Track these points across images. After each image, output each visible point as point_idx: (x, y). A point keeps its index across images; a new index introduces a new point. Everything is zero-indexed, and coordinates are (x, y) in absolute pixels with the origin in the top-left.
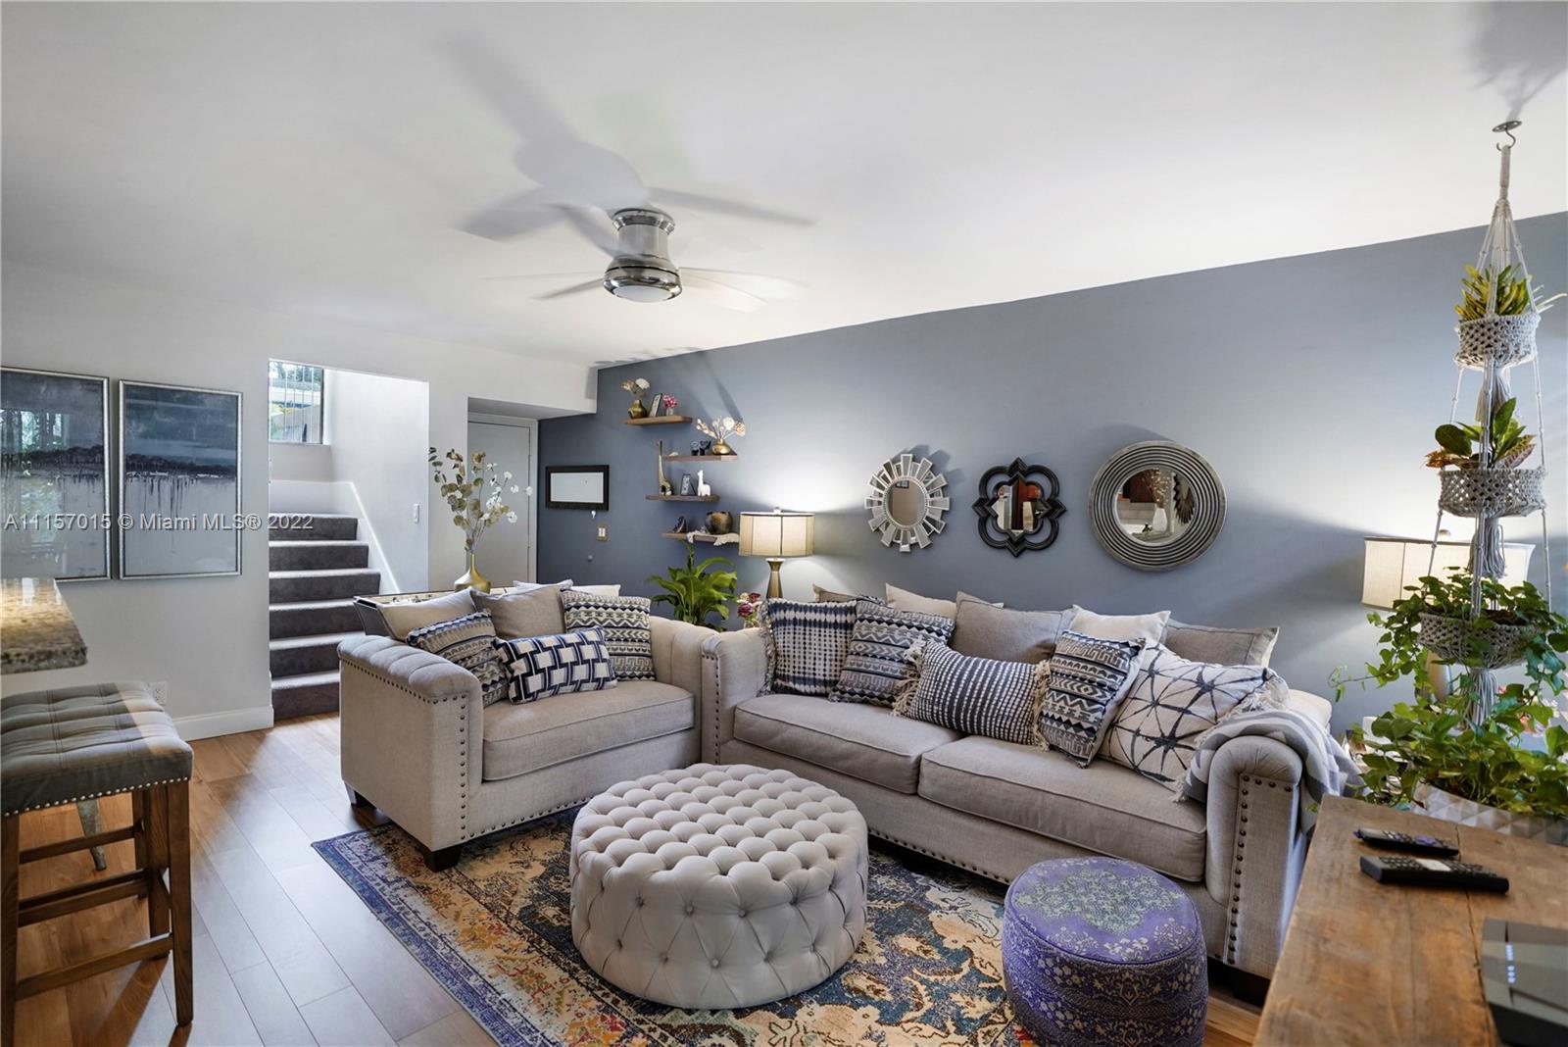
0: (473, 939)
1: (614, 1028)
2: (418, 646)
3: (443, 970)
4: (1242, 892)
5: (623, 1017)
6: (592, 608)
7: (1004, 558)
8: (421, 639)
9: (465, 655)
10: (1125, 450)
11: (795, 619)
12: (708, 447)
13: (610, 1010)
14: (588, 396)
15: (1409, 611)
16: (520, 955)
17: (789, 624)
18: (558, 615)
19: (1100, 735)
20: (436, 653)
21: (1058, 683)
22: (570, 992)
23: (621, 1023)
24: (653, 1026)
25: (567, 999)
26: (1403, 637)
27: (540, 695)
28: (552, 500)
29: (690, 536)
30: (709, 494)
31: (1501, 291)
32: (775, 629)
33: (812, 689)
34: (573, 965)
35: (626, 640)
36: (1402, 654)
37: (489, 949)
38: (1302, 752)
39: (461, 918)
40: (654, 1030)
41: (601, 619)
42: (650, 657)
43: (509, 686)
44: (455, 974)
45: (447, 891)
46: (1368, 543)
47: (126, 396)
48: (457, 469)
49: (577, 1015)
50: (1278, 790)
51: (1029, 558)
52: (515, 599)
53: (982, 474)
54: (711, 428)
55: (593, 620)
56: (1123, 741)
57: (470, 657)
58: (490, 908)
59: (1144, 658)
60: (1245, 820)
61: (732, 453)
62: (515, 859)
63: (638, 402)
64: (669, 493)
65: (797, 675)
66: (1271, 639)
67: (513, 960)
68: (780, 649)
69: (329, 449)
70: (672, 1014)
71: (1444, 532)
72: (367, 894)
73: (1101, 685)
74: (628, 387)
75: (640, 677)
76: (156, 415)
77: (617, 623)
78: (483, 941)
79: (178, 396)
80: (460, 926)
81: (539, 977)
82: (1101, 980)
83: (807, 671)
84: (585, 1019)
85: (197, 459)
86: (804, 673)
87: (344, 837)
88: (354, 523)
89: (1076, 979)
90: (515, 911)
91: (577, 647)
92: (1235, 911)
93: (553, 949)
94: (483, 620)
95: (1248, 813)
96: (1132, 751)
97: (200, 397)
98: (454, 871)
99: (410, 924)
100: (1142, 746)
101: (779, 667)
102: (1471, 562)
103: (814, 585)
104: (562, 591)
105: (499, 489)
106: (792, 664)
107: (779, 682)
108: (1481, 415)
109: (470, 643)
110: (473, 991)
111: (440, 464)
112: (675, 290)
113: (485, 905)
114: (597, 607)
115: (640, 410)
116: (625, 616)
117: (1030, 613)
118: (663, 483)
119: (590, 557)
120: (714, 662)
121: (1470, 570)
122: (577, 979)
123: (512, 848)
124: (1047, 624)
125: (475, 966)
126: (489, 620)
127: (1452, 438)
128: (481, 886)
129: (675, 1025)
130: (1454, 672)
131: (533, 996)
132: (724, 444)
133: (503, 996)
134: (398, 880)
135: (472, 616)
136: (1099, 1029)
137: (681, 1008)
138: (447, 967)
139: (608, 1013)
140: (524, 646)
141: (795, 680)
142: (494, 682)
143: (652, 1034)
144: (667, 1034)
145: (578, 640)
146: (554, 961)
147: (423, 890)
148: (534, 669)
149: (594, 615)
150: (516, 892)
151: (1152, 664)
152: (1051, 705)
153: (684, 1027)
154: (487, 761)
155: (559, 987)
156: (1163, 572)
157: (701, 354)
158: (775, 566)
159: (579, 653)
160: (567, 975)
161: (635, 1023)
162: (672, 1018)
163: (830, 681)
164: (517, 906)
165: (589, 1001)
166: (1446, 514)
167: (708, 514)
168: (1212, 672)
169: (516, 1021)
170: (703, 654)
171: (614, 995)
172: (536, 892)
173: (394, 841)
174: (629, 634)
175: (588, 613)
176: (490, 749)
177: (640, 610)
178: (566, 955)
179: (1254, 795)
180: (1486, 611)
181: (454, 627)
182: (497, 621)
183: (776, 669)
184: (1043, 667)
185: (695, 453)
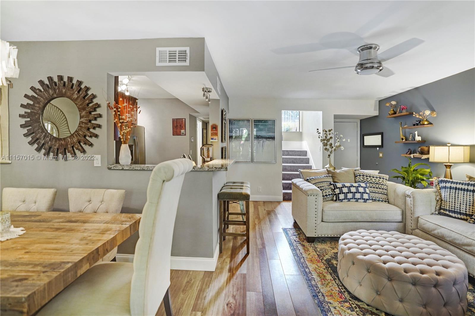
0: (311, 261)
1: (341, 298)
2: (309, 182)
3: (301, 265)
5: (345, 296)
6: (365, 177)
8: (309, 180)
9: (322, 186)
11: (451, 187)
12: (420, 122)
13: (342, 293)
14: (375, 110)
16: (322, 269)
17: (448, 189)
18: (354, 178)
20: (313, 184)
22: (332, 283)
23: (343, 297)
24: (354, 303)
25: (330, 284)
27: (343, 200)
28: (365, 145)
29: (412, 156)
30: (421, 140)
32: (441, 190)
33: (459, 216)
34: (336, 277)
35: (377, 188)
37: (314, 265)
39: (310, 255)
40: (354, 304)
41: (368, 180)
42: (387, 195)
43: (334, 196)
44: (303, 267)
45: (309, 248)
47: (254, 122)
48: (325, 134)
49: (331, 290)
52: (340, 172)
54: (420, 115)
55: (365, 180)
57: (323, 187)
58: (318, 255)
61: (430, 123)
62: (331, 246)
63: (392, 109)
64: (404, 140)
65: (450, 209)
67: (319, 270)
68: (443, 198)
69: (301, 132)
70: (362, 303)
72: (290, 242)
74: (388, 105)
75: (382, 201)
76: (259, 126)
77: (374, 182)
78: (313, 262)
79: (263, 121)
80: (309, 257)
81: (324, 276)
83: (456, 208)
84: (333, 292)
85: (267, 136)
86: (455, 209)
87: (289, 229)
88: (306, 152)
90: (325, 258)
91: (357, 188)
93: (332, 271)
94: (329, 177)
97: (268, 121)
98: (313, 244)
99: (297, 252)
101: (442, 205)
103: (466, 175)
104: (355, 170)
105: (338, 140)
106: (448, 205)
107: (442, 211)
109: (324, 183)
110: (306, 272)
111: (320, 133)
112: (381, 68)
113: (317, 254)
114: (367, 176)
115: (393, 112)
116: (377, 180)
118: (402, 137)
119: (377, 163)
120: (410, 199)
122: (335, 281)
123: (331, 243)
125: (309, 267)
126: (331, 177)
128: (318, 250)
129: (361, 306)
131: (321, 280)
132: (427, 120)
133: (313, 276)
134: (298, 241)
135: (326, 176)
137: (366, 303)
138: (302, 264)
139: (341, 293)
140: (339, 185)
141: (449, 211)
142: (329, 194)
143: (352, 305)
144: (357, 307)
145: (358, 186)
146: (331, 274)
147: (303, 246)
148: (341, 192)
149: (365, 179)
150: (327, 254)
153: (363, 308)
154: (323, 215)
155: (329, 281)
157: (417, 89)
158: (449, 166)
159: (357, 190)
160: (333, 279)
161: (348, 300)
162: (361, 304)
163: (469, 214)
164: (326, 257)
165: (336, 288)
167: (419, 147)
169: (314, 283)
170: (406, 195)
171: (345, 290)
172: (333, 256)
173: (300, 233)
174: (378, 186)
175: (363, 178)
176: (324, 212)
177: (383, 179)
178: (335, 274)
181: (319, 178)
182: (333, 178)
183: (441, 206)
185: (414, 125)
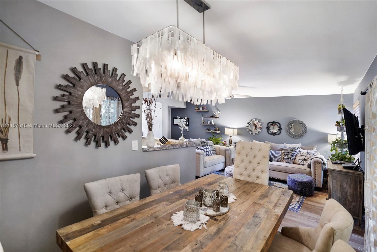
4: (316, 177)
7: (272, 136)
10: (291, 120)
12: (214, 116)
14: (185, 105)
15: (334, 143)
19: (294, 160)
21: (286, 153)
26: (334, 146)
28: (175, 124)
29: (210, 131)
30: (214, 124)
31: (342, 107)
36: (334, 148)
38: (323, 160)
42: (215, 151)
46: (328, 135)
50: (320, 164)
51: (276, 136)
53: (268, 123)
54: (215, 113)
56: (297, 161)
59: (299, 150)
60: (316, 168)
61: (218, 117)
63: (197, 107)
64: (205, 124)
66: (315, 147)
71: (338, 133)
73: (293, 153)
75: (214, 154)
82: (303, 183)
89: (300, 184)
92: (316, 180)
95: (316, 167)
96: (299, 162)
100: (300, 161)
102: (341, 137)
103: (239, 140)
104: (201, 140)
108: (341, 121)
115: (197, 109)
117: (279, 144)
118: (203, 122)
119: (185, 135)
120: (228, 151)
121: (341, 138)
124: (282, 146)
127: (338, 123)
130: (340, 149)
136: (303, 189)
151: (300, 151)
152: (285, 156)
156: (298, 138)
158: (231, 137)
166: (338, 131)
167: (214, 128)
168: (309, 151)
170: (226, 150)
176: (205, 163)
179: (317, 165)
180: (343, 143)
184: (283, 151)
185: (211, 117)
